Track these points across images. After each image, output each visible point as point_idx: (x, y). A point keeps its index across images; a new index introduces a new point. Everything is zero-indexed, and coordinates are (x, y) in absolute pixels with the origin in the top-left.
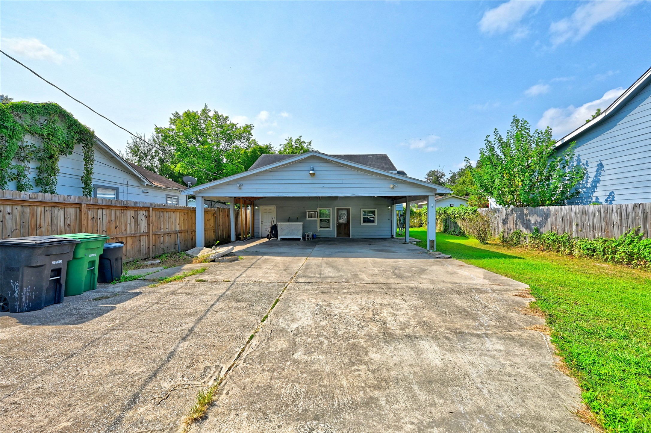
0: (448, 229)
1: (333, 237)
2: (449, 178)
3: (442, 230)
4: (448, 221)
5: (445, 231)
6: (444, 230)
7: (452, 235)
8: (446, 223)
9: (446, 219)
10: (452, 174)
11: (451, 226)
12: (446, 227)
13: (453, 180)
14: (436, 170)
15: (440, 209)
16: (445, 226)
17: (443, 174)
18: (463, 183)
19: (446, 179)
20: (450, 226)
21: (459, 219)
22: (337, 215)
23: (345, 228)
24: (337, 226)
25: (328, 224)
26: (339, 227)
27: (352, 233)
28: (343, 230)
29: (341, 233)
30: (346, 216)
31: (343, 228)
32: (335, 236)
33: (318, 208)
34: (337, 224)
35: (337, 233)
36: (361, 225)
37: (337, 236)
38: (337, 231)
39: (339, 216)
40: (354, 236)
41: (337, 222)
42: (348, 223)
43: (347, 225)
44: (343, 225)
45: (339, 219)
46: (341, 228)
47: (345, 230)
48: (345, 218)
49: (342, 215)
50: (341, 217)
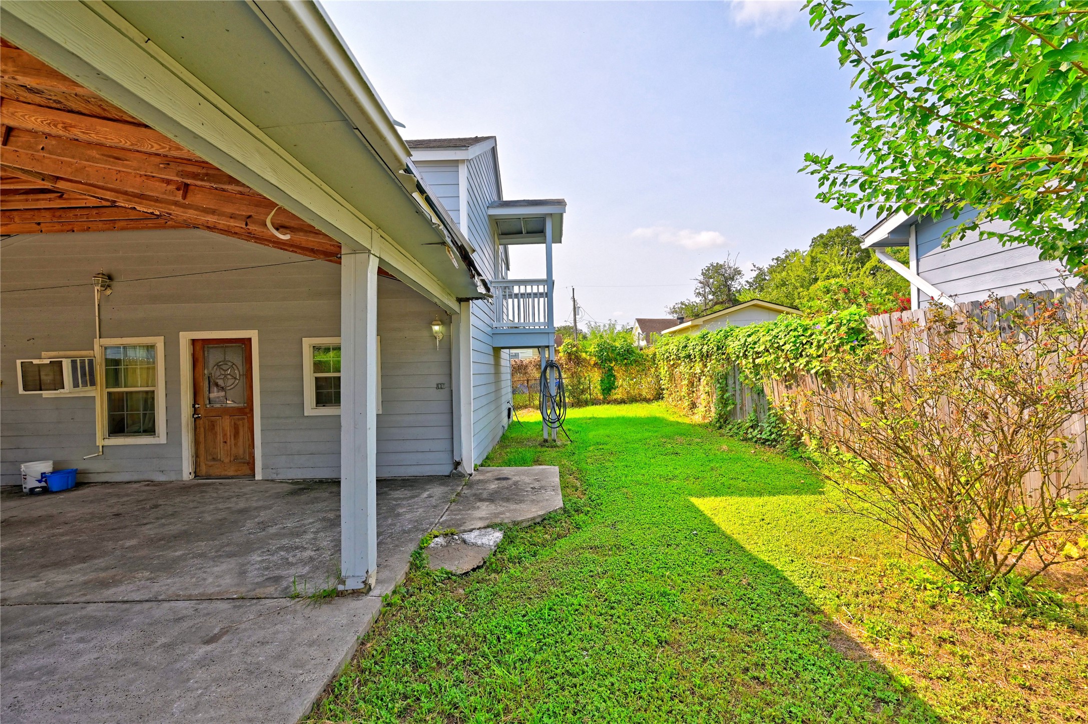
0: (733, 413)
1: (173, 477)
2: (751, 281)
3: (713, 414)
4: (731, 382)
5: (723, 420)
6: (720, 416)
7: (746, 440)
8: (724, 390)
9: (725, 377)
10: (757, 272)
11: (743, 405)
12: (726, 405)
13: (760, 282)
14: (721, 263)
15: (703, 337)
16: (724, 402)
17: (738, 272)
18: (782, 286)
19: (744, 283)
20: (738, 402)
21: (775, 376)
22: (196, 372)
23: (236, 434)
24: (198, 422)
25: (145, 415)
26: (207, 427)
27: (264, 455)
28: (226, 442)
29: (215, 456)
30: (241, 373)
31: (225, 435)
32: (181, 471)
33: (96, 341)
34: (193, 415)
35: (197, 455)
36: (306, 414)
37: (195, 472)
38: (193, 448)
39: (206, 376)
40: (274, 471)
41: (194, 406)
42: (247, 410)
43: (244, 419)
44: (226, 417)
45: (208, 389)
46: (216, 432)
47: (236, 445)
48: (236, 383)
49: (223, 373)
50: (218, 381)
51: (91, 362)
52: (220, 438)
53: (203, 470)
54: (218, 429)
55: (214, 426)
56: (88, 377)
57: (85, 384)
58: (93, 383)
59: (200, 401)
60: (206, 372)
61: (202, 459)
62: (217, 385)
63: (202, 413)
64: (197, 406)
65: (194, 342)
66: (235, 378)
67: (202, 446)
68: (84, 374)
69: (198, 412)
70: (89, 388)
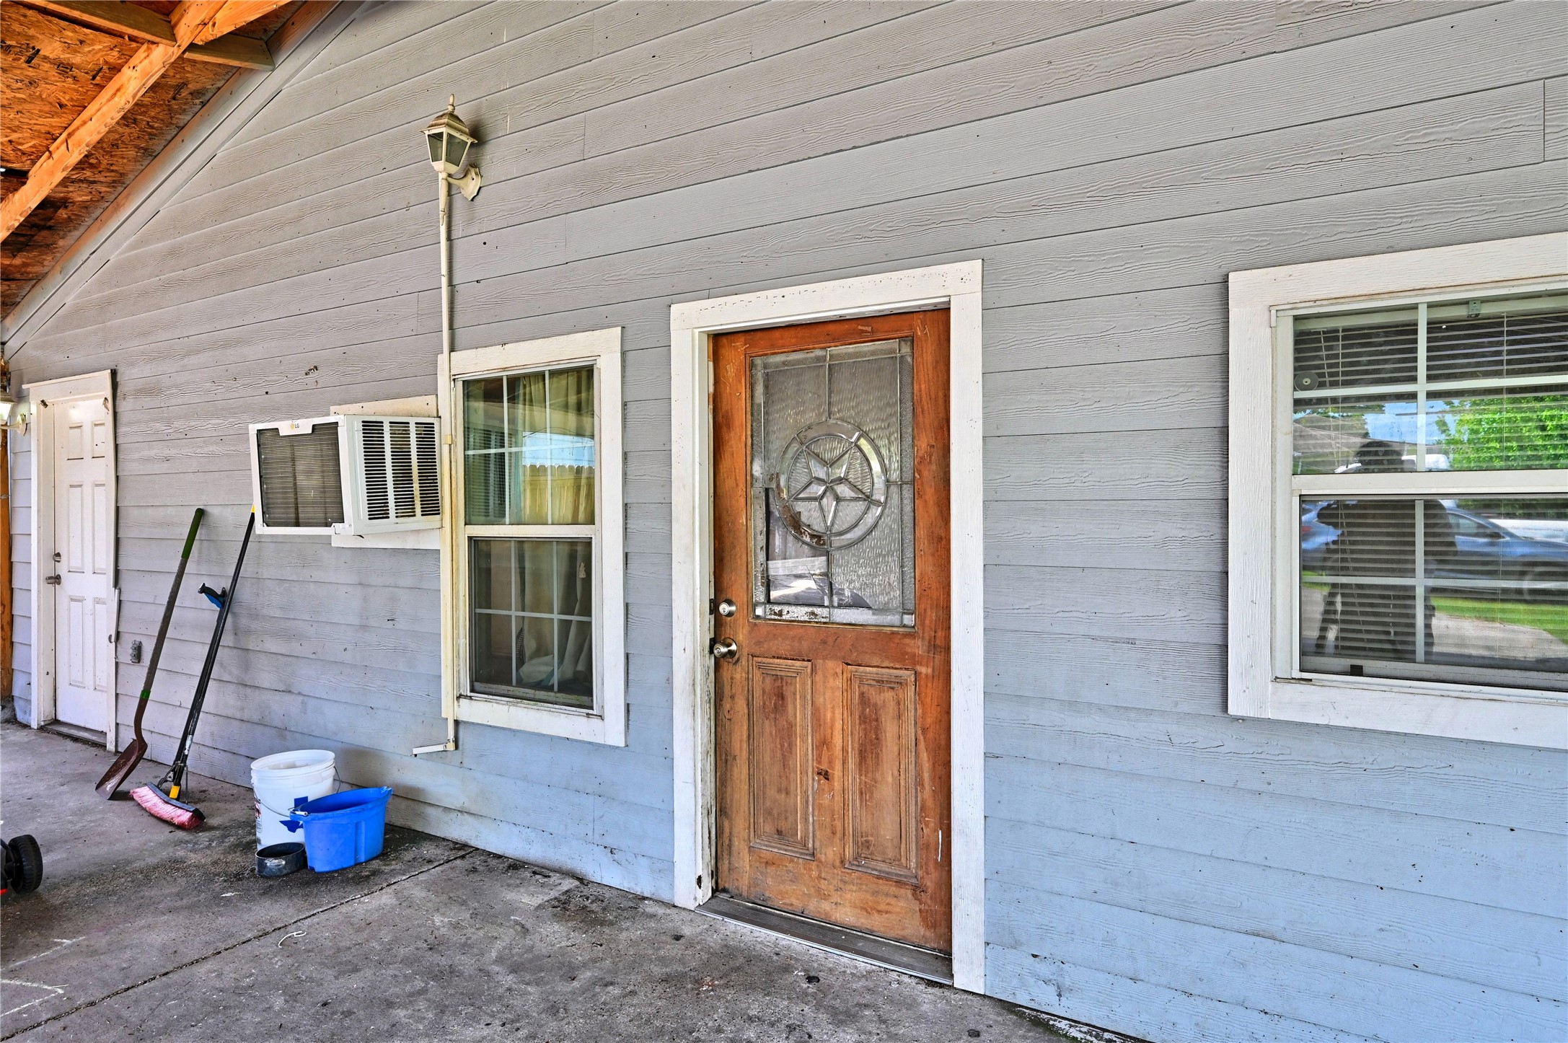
1: (644, 881)
22: (725, 464)
23: (869, 751)
24: (726, 672)
25: (565, 625)
26: (758, 702)
27: (993, 876)
28: (825, 775)
29: (784, 826)
30: (895, 476)
31: (823, 744)
32: (666, 867)
33: (443, 359)
34: (713, 642)
35: (721, 809)
36: (1232, 710)
37: (715, 874)
38: (710, 777)
39: (758, 489)
40: (1044, 969)
41: (714, 608)
42: (918, 647)
43: (901, 684)
44: (830, 664)
45: (761, 540)
46: (791, 726)
47: (866, 792)
48: (870, 519)
49: (820, 472)
50: (800, 507)
51: (427, 432)
52: (804, 749)
53: (744, 869)
54: (799, 713)
55: (781, 696)
56: (416, 485)
57: (406, 508)
58: (431, 507)
59: (737, 589)
60: (757, 469)
61: (739, 825)
62: (795, 524)
63: (740, 637)
64: (724, 608)
65: (718, 340)
66: (868, 499)
67: (740, 772)
68: (403, 476)
69: (728, 632)
70: (419, 521)
